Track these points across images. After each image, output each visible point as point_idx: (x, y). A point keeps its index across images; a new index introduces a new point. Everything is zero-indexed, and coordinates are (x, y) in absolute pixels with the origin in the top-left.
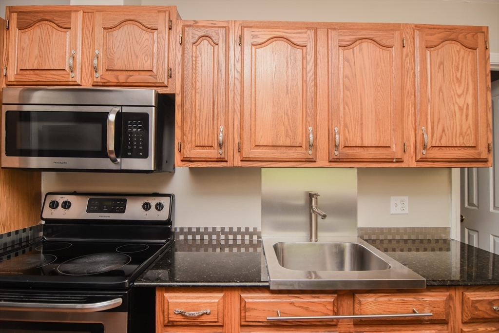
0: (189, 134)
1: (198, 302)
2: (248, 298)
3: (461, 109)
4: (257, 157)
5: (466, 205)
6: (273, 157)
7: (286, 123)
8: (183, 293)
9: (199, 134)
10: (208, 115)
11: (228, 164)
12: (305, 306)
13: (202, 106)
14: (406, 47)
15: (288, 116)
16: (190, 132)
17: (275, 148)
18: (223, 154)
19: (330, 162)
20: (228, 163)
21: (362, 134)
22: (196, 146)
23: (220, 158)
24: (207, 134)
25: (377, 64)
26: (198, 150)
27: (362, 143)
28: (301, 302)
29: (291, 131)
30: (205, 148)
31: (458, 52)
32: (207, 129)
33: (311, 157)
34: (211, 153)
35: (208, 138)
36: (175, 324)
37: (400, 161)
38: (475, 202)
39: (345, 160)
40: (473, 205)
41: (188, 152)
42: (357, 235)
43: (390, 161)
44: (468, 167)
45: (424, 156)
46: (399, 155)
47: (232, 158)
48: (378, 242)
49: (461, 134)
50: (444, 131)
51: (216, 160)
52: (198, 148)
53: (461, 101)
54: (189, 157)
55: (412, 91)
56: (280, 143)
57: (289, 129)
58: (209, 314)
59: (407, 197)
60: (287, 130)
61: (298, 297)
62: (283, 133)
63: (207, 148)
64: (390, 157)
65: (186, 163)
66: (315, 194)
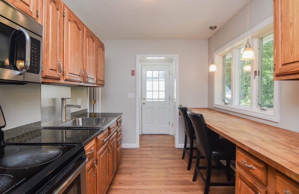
0: (48, 60)
2: (98, 137)
3: (102, 69)
4: (70, 79)
6: (74, 79)
7: (77, 64)
11: (60, 82)
15: (77, 60)
19: (85, 83)
21: (90, 73)
22: (50, 69)
23: (59, 78)
24: (55, 63)
25: (93, 48)
27: (90, 77)
29: (78, 68)
31: (102, 50)
32: (55, 59)
33: (82, 81)
34: (56, 74)
35: (55, 65)
42: (71, 116)
45: (98, 83)
49: (102, 76)
50: (100, 75)
53: (102, 66)
54: (48, 75)
59: (81, 98)
62: (76, 68)
63: (54, 71)
64: (94, 83)
66: (66, 98)
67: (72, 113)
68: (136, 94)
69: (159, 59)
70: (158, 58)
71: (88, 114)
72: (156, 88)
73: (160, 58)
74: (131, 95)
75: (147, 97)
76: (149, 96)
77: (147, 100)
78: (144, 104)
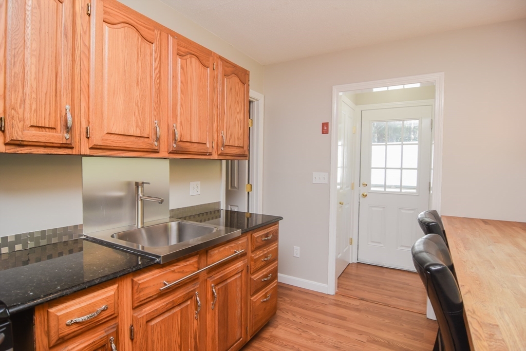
0: (20, 107)
1: (94, 302)
2: (140, 280)
3: (238, 122)
4: (109, 145)
5: (230, 188)
6: (125, 146)
7: (137, 114)
8: (85, 295)
9: (36, 111)
10: (49, 89)
11: (74, 152)
12: (181, 270)
13: (41, 75)
14: (215, 70)
15: (138, 106)
16: (22, 106)
17: (126, 137)
18: (70, 140)
19: (170, 153)
20: (74, 150)
21: (191, 132)
22: (32, 126)
23: (66, 144)
24: (48, 113)
25: (200, 78)
26: (34, 131)
27: (191, 140)
28: (179, 268)
29: (141, 122)
30: (43, 129)
31: (238, 83)
32: (48, 106)
33: (156, 148)
34: (53, 136)
35: (49, 118)
36: (66, 338)
37: (210, 154)
38: (236, 185)
39: (180, 152)
40: (235, 187)
41: (20, 133)
42: (169, 216)
43: (204, 154)
44: (231, 160)
45: (222, 152)
46: (210, 151)
47: (78, 144)
48: (187, 218)
49: (238, 138)
50: (231, 135)
51: (59, 145)
52: (33, 129)
53: (238, 116)
54: (20, 139)
55: (216, 104)
56: (131, 133)
57: (139, 119)
58: (106, 309)
59: (200, 182)
60: (137, 120)
61: (177, 265)
62: (134, 122)
63: (47, 130)
64: (205, 151)
65: (12, 147)
66: (143, 183)
67: (172, 210)
68: (329, 175)
69: (404, 89)
70: (401, 87)
71: (223, 214)
72: (394, 162)
73: (407, 86)
74: (319, 177)
75: (373, 182)
76: (376, 178)
77: (372, 189)
78: (365, 196)
